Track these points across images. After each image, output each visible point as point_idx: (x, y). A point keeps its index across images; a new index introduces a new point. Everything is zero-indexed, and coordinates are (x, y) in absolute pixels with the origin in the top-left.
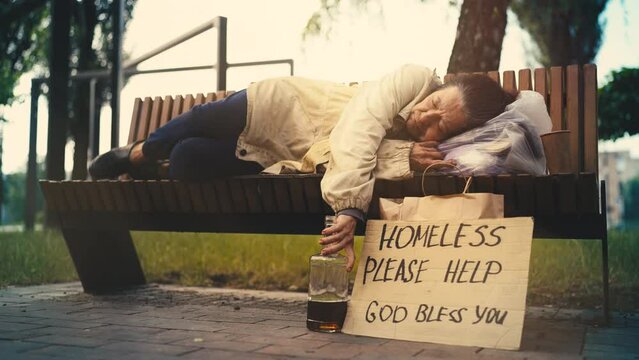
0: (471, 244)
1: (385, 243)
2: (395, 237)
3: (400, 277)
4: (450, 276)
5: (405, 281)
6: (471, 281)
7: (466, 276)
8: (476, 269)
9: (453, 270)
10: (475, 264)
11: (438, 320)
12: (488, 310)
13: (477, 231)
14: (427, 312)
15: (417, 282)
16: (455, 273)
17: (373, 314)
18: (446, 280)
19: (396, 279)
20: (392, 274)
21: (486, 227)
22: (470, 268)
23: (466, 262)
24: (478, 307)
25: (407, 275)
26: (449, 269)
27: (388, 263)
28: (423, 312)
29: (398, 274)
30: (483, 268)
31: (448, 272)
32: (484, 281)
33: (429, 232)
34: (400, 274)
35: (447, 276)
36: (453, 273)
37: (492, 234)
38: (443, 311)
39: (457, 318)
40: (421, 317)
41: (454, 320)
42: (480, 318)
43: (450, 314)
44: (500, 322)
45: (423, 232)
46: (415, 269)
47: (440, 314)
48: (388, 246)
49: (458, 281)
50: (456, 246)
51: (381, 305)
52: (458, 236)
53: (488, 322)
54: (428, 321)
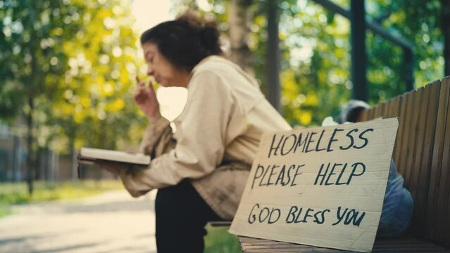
0: (341, 148)
1: (273, 151)
2: (281, 146)
3: (280, 181)
4: (321, 178)
5: (283, 184)
6: (337, 183)
7: (333, 179)
8: (343, 171)
9: (322, 173)
10: (343, 166)
11: (304, 221)
12: (348, 211)
13: (348, 135)
14: (296, 214)
15: (292, 185)
16: (324, 176)
17: (254, 216)
18: (315, 184)
19: (276, 184)
20: (274, 179)
21: (356, 130)
22: (338, 170)
23: (335, 165)
24: (339, 208)
25: (286, 180)
26: (320, 172)
27: (273, 169)
28: (293, 214)
29: (279, 179)
30: (349, 169)
31: (319, 175)
32: (348, 183)
33: (308, 139)
34: (280, 178)
35: (317, 179)
36: (323, 177)
37: (360, 137)
38: (310, 213)
39: (320, 220)
40: (291, 219)
41: (317, 221)
42: (340, 219)
43: (315, 215)
44: (357, 224)
45: (303, 139)
46: (292, 174)
47: (306, 215)
48: (275, 154)
49: (326, 184)
50: (328, 150)
51: (262, 207)
52: (332, 140)
53: (346, 223)
54: (296, 222)
